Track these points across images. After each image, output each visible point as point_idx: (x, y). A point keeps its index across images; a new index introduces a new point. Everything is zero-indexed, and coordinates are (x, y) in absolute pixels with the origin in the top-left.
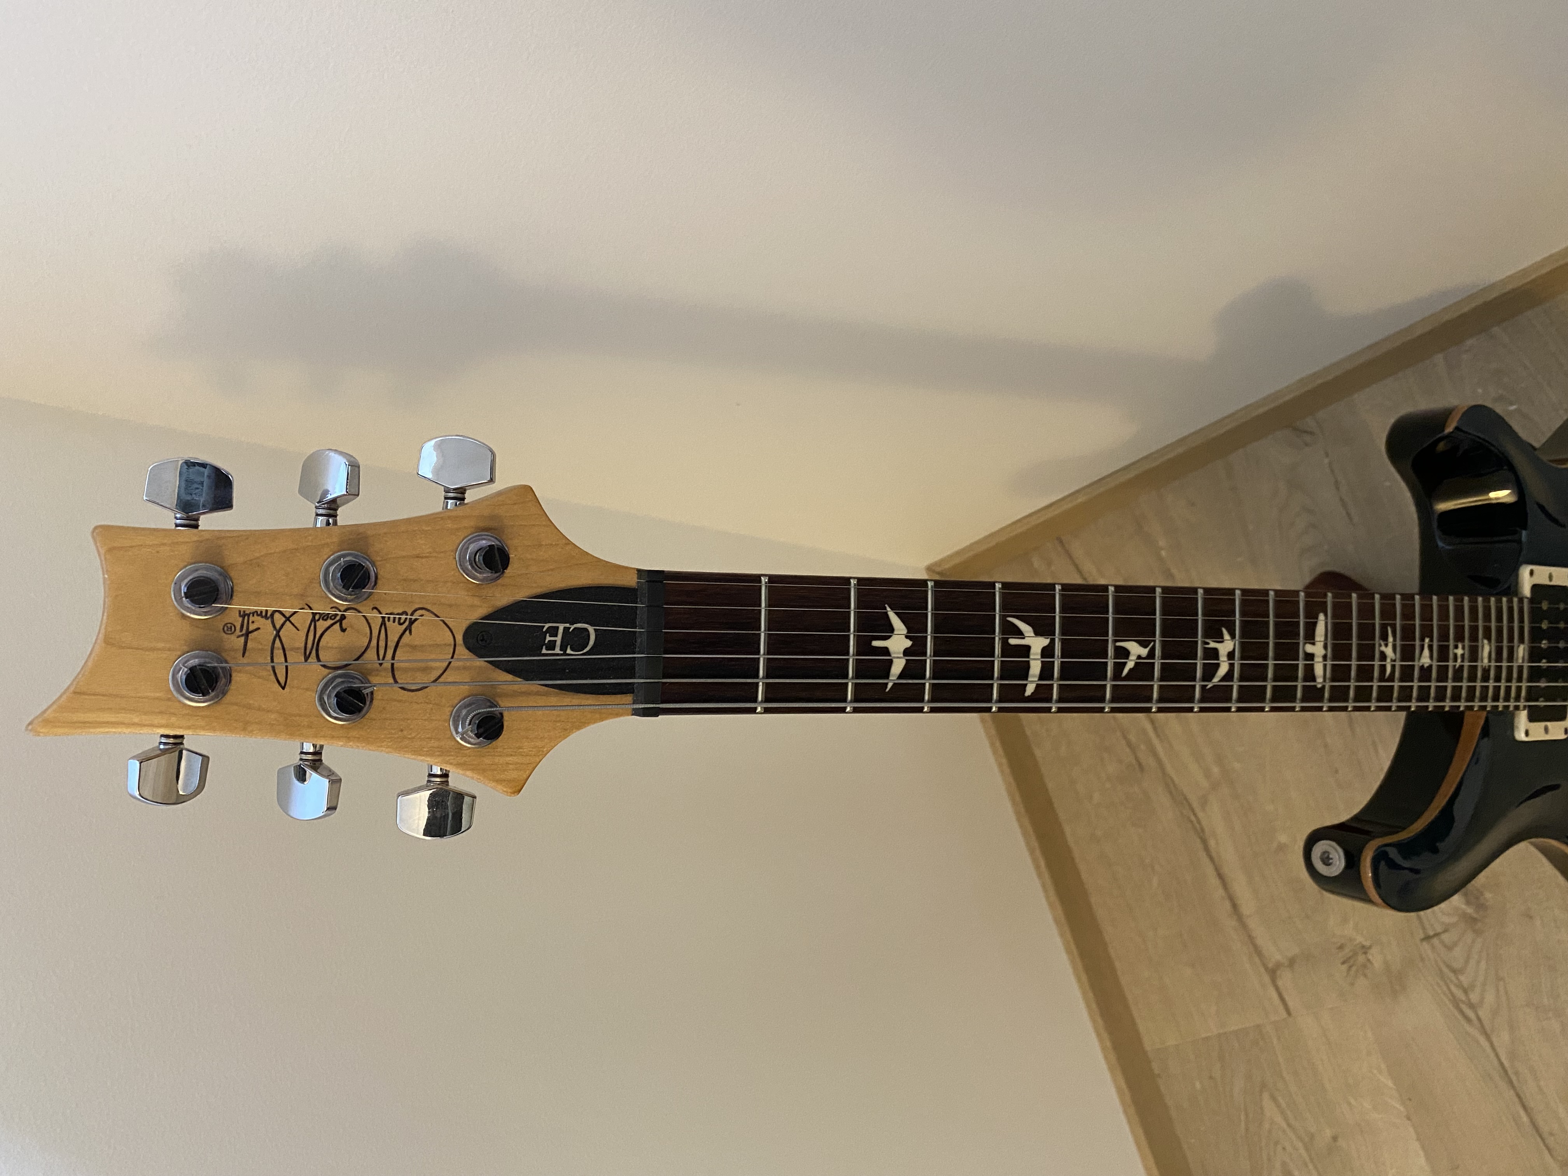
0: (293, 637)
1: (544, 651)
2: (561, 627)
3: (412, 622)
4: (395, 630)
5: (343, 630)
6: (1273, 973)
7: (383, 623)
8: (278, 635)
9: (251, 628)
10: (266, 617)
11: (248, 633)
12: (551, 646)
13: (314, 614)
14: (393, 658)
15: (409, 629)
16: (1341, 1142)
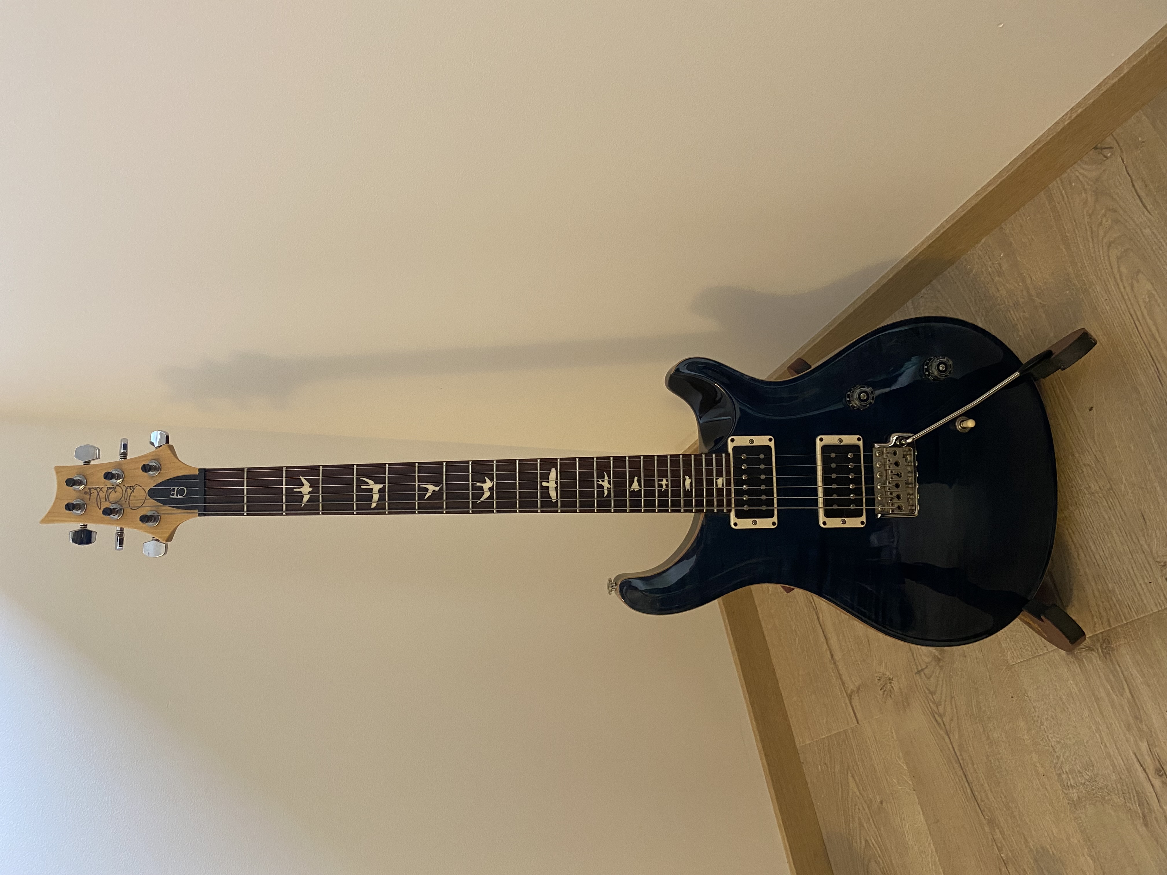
0: (102, 495)
1: (171, 496)
2: (176, 488)
3: (134, 489)
4: (129, 491)
5: (115, 492)
6: (850, 697)
7: (126, 489)
8: (98, 495)
9: (92, 492)
10: (95, 489)
11: (91, 494)
12: (173, 494)
13: (108, 488)
14: (129, 499)
15: (133, 491)
16: (884, 804)
